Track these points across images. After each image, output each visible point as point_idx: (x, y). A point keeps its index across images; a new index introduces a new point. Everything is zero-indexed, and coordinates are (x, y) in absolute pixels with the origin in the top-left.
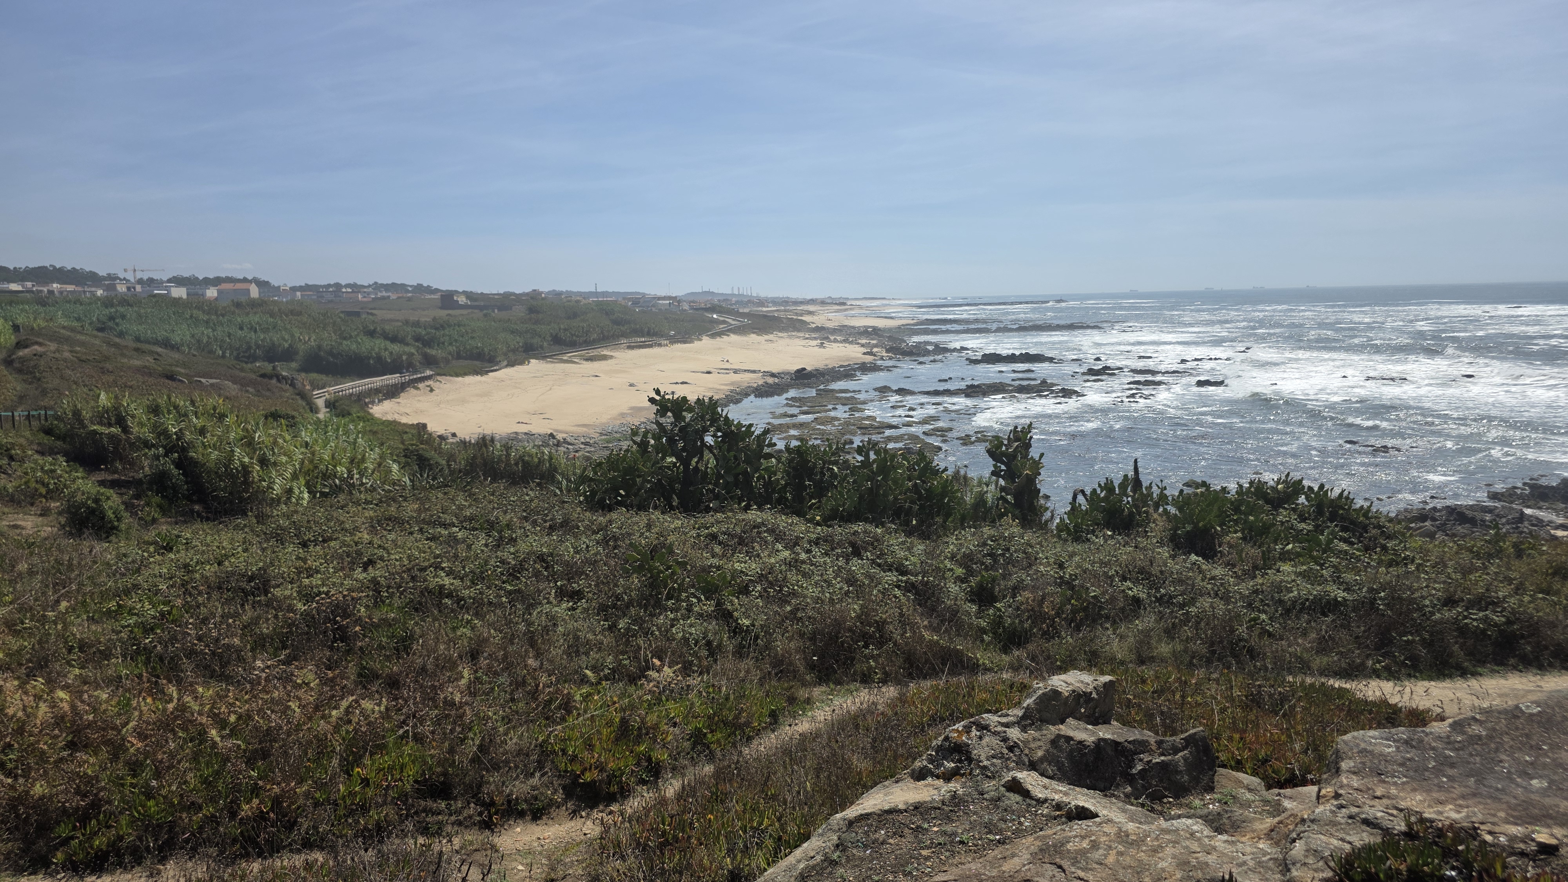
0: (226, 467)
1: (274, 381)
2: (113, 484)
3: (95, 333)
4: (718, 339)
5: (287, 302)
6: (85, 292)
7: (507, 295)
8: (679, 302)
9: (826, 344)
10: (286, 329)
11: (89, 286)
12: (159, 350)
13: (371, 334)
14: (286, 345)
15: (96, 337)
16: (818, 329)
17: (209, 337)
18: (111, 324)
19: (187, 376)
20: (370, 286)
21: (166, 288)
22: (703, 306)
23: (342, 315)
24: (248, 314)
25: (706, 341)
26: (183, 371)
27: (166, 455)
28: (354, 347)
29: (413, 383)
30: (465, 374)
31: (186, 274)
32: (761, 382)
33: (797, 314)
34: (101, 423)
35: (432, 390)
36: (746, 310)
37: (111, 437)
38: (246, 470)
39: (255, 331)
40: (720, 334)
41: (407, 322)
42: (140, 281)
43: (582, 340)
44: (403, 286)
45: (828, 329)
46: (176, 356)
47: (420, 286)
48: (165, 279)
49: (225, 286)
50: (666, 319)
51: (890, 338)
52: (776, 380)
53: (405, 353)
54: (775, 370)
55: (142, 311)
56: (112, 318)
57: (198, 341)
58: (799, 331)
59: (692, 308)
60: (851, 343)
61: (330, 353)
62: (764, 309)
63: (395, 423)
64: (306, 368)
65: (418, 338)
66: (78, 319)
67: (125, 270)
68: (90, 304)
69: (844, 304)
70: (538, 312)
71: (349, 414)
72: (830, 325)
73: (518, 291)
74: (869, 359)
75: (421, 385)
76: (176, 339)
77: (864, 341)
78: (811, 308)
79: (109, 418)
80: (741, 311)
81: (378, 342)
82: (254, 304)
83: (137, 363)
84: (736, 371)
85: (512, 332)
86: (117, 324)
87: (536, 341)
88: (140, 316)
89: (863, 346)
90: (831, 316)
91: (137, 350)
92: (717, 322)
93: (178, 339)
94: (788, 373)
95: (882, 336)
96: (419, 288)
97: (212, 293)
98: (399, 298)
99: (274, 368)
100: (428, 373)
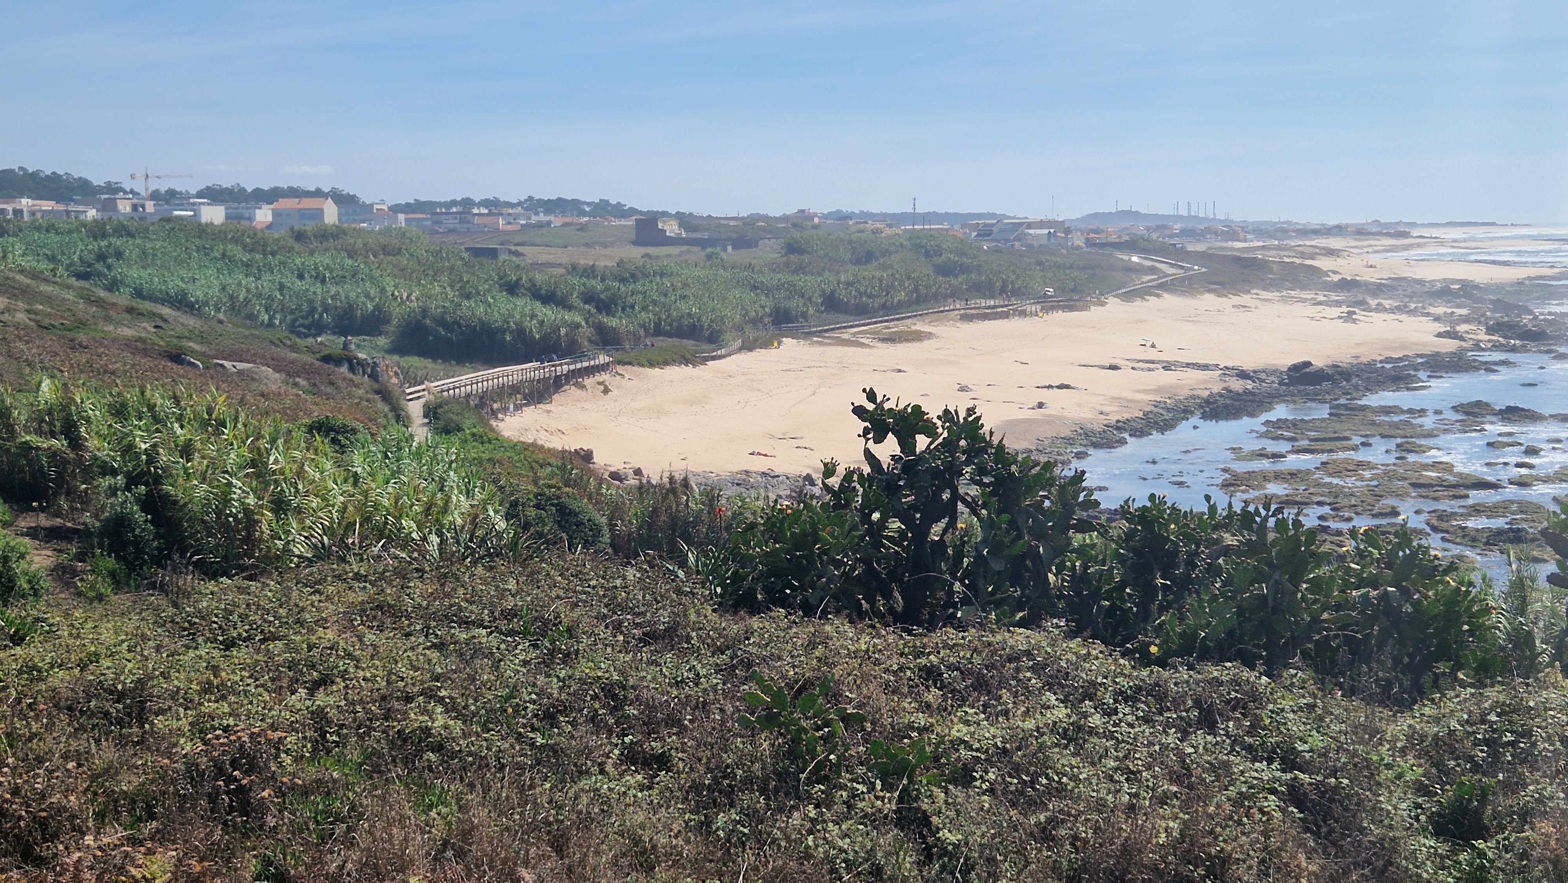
0: (219, 513)
1: (344, 369)
2: (52, 535)
3: (73, 281)
4: (1138, 303)
5: (380, 232)
6: (68, 212)
7: (750, 221)
8: (1067, 231)
9: (1359, 314)
10: (372, 278)
11: (78, 203)
12: (166, 311)
13: (512, 289)
14: (370, 307)
15: (69, 287)
16: (1346, 285)
17: (248, 291)
18: (99, 266)
19: (203, 356)
20: (520, 204)
21: (193, 207)
22: (1114, 238)
23: (466, 255)
24: (312, 253)
25: (1114, 307)
26: (197, 347)
27: (128, 488)
28: (481, 310)
29: (574, 378)
30: (665, 363)
31: (227, 184)
32: (1217, 388)
33: (1303, 256)
34: (39, 432)
35: (606, 391)
36: (1201, 247)
37: (53, 454)
38: (250, 519)
39: (323, 281)
40: (1143, 293)
41: (573, 268)
42: (155, 196)
43: (878, 302)
44: (575, 206)
45: (1366, 284)
46: (191, 321)
47: (604, 204)
48: (193, 192)
49: (286, 204)
50: (1039, 263)
51: (1498, 304)
52: (1249, 384)
53: (565, 323)
54: (1248, 365)
55: (149, 245)
56: (102, 257)
57: (231, 297)
58: (1304, 288)
59: (1089, 243)
60: (1412, 313)
61: (441, 322)
62: (1238, 245)
63: (535, 447)
64: (399, 348)
65: (589, 298)
66: (52, 259)
67: (132, 177)
68: (70, 232)
69: (1405, 235)
70: (801, 251)
71: (459, 429)
72: (1370, 277)
73: (776, 212)
74: (1449, 345)
75: (589, 382)
76: (196, 293)
77: (1440, 310)
78: (1335, 243)
79: (51, 424)
80: (1190, 248)
81: (520, 302)
82: (325, 235)
83: (128, 332)
84: (1168, 367)
85: (754, 288)
86: (109, 267)
87: (795, 304)
88: (144, 253)
89: (1437, 319)
90: (1374, 259)
91: (130, 310)
92: (1138, 270)
93: (200, 294)
94: (1274, 372)
95: (1481, 300)
96: (603, 208)
97: (264, 215)
98: (565, 225)
99: (345, 346)
100: (603, 359)
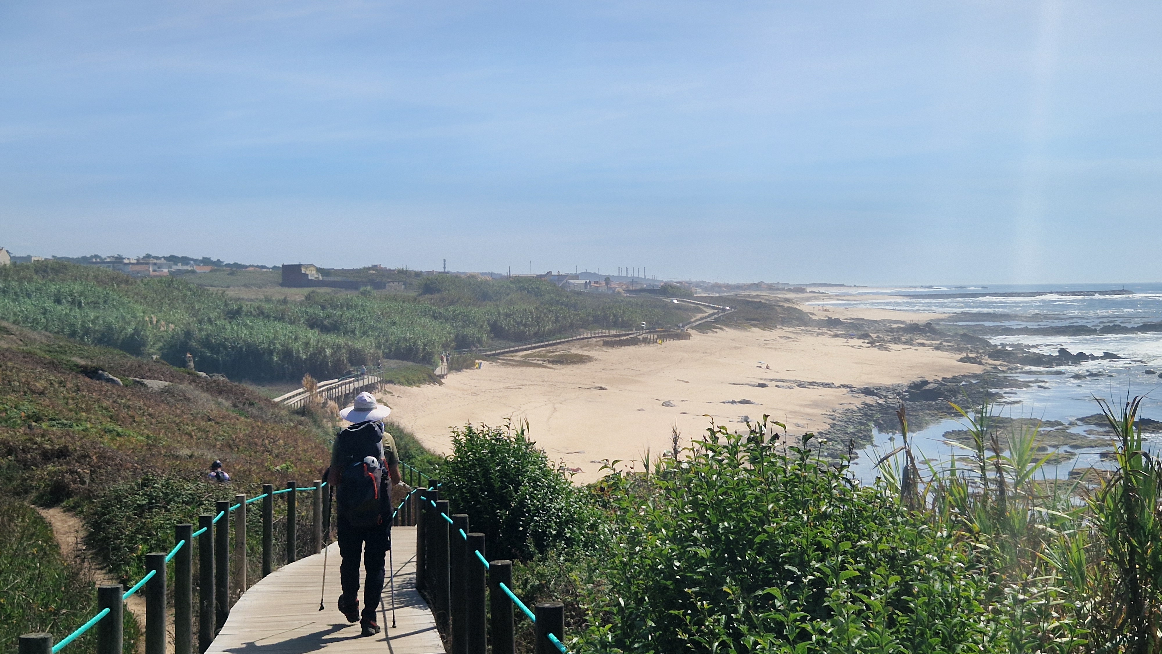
14: (130, 330)
25: (700, 337)
39: (80, 307)
69: (802, 291)
100: (372, 378)
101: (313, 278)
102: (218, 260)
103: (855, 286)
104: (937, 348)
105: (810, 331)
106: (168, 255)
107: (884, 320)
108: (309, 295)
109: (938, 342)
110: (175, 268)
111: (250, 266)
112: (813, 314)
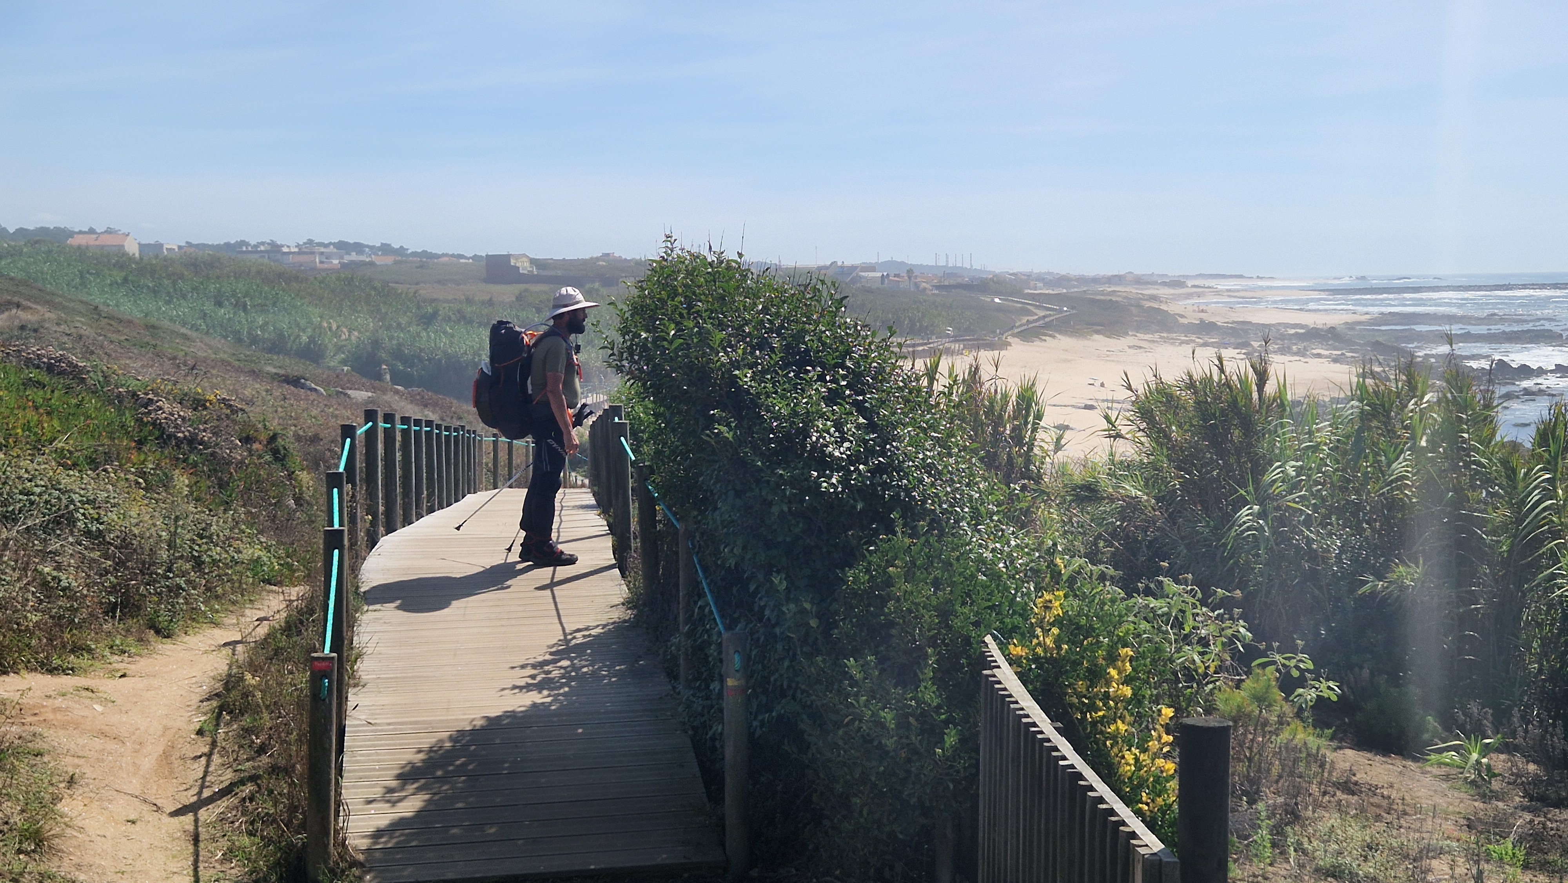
40: (1035, 334)
49: (81, 240)
69: (1180, 285)
92: (1010, 311)
101: (525, 272)
102: (401, 247)
103: (1258, 277)
104: (1335, 361)
105: (1172, 339)
106: (336, 241)
107: (1280, 324)
108: (520, 294)
109: (1339, 353)
110: (347, 259)
111: (444, 255)
112: (1182, 316)
